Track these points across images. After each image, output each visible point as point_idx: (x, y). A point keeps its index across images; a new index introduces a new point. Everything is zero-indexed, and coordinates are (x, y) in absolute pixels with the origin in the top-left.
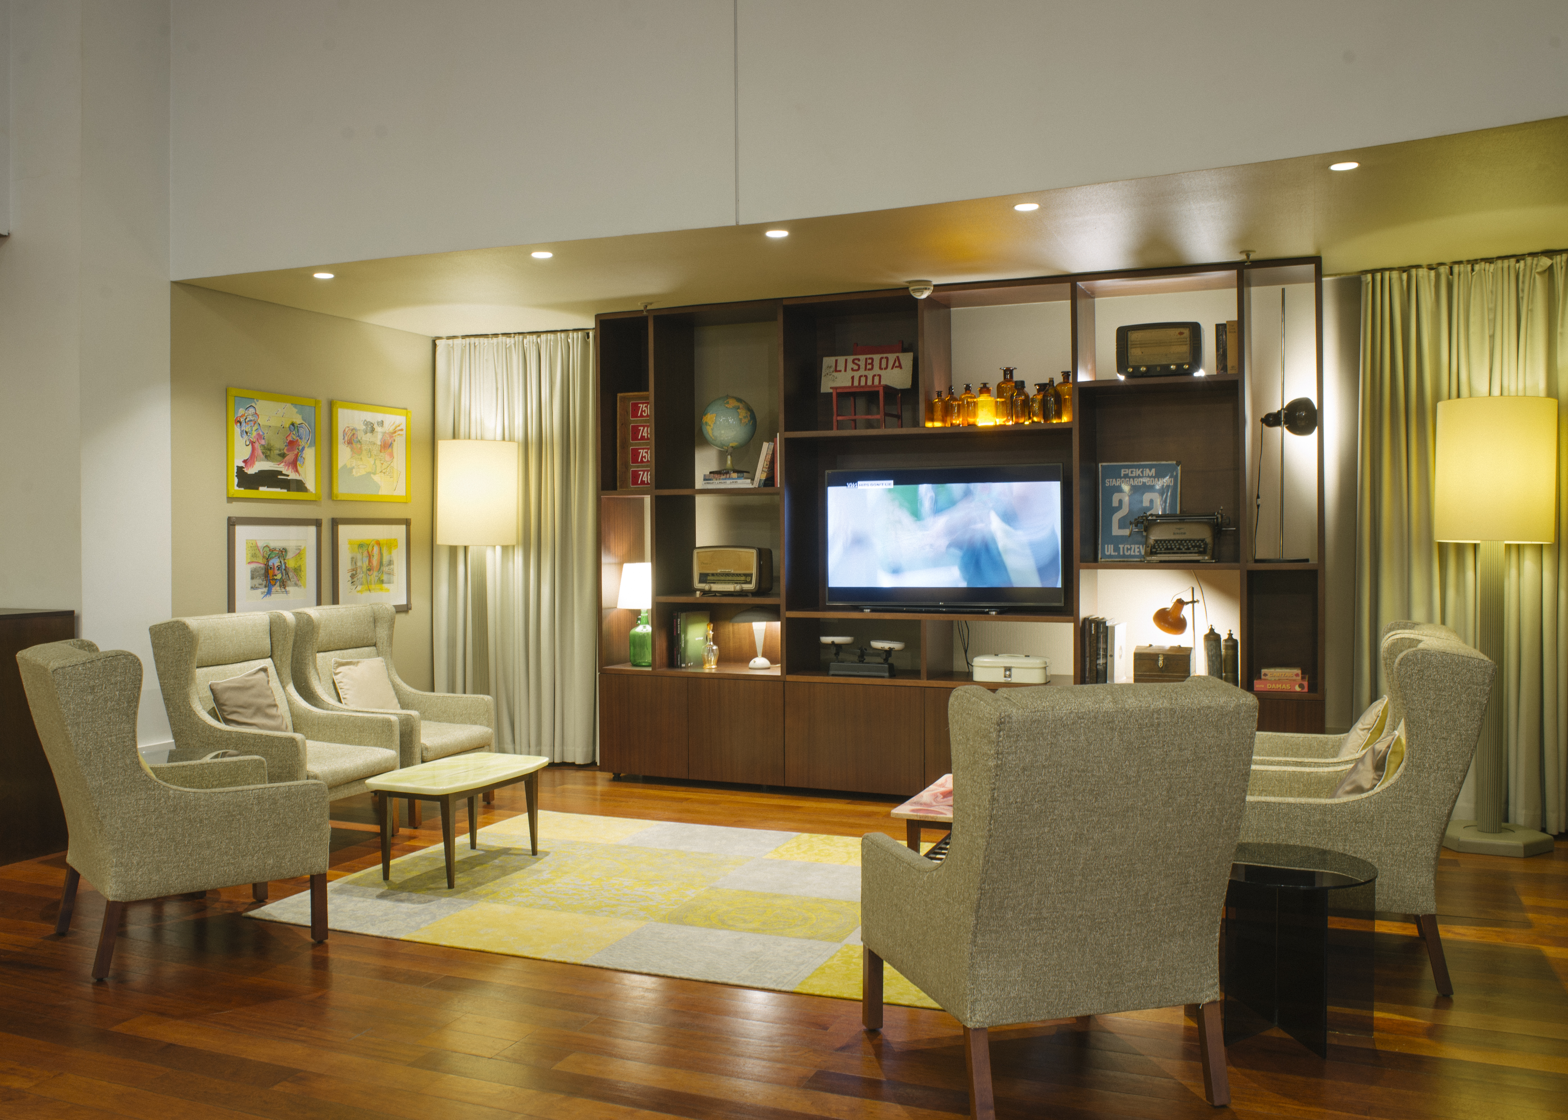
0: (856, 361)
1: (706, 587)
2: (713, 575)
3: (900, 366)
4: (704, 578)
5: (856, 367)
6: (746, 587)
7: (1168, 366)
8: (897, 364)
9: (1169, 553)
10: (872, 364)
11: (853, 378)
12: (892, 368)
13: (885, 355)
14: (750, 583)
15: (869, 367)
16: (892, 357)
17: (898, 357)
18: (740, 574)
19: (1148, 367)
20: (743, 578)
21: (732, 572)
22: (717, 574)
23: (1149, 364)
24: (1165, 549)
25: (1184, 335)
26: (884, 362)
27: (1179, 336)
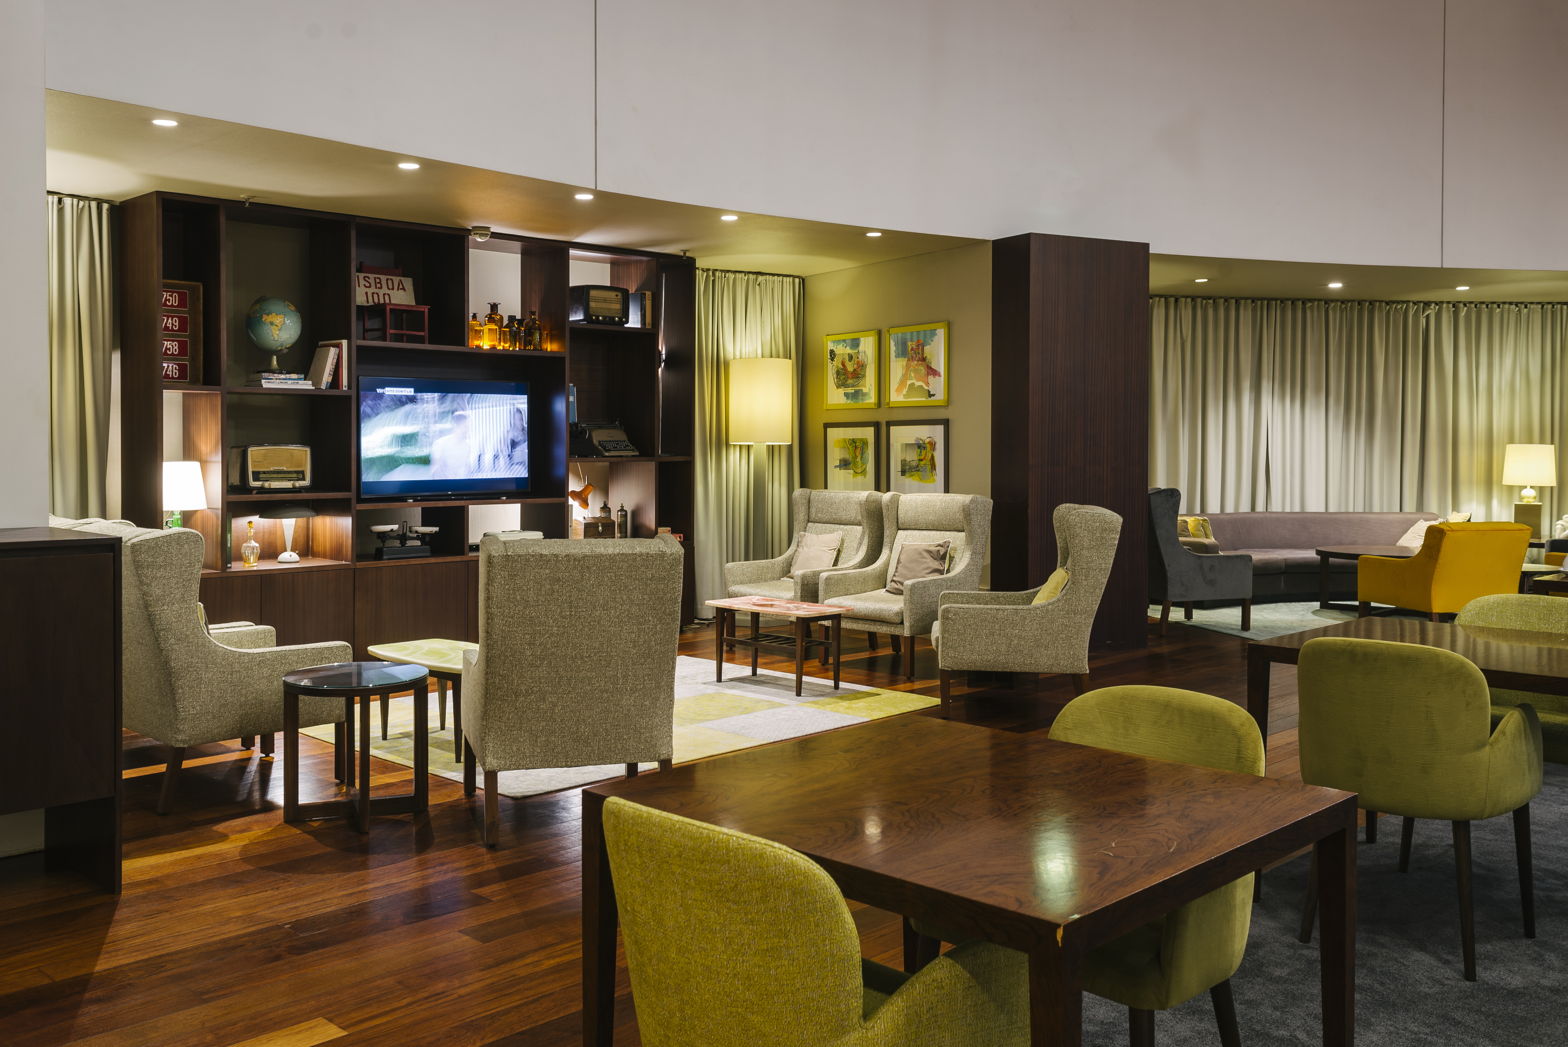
0: (367, 279)
1: (258, 484)
2: (264, 473)
3: (404, 289)
4: (257, 476)
5: (368, 285)
6: (298, 484)
7: (614, 318)
8: (401, 287)
9: (615, 451)
10: (380, 283)
11: (366, 293)
12: (398, 290)
13: (390, 277)
14: (303, 479)
15: (379, 285)
16: (396, 279)
17: (400, 280)
18: (291, 472)
19: (604, 317)
20: (295, 475)
21: (285, 469)
22: (268, 472)
23: (605, 315)
24: (614, 448)
25: (619, 297)
26: (390, 282)
27: (616, 297)
